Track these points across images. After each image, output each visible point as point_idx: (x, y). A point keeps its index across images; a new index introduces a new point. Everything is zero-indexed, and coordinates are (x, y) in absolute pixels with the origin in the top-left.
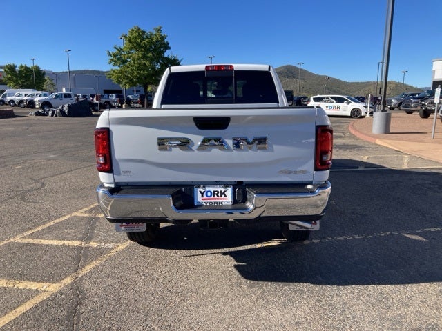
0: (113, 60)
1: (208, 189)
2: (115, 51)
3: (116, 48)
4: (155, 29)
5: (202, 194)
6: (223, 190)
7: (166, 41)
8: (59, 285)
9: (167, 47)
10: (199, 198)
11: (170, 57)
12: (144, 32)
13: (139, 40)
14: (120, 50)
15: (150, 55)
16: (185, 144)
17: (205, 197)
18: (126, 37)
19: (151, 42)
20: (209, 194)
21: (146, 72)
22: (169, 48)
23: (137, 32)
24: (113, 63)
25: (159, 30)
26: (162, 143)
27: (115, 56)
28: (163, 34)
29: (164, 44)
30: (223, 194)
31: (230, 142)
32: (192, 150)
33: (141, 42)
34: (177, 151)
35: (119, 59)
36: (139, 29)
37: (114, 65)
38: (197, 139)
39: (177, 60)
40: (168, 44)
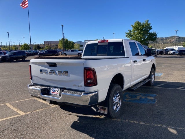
0: (127, 36)
1: (54, 89)
2: (129, 32)
3: (129, 31)
4: (146, 21)
5: (52, 90)
6: (58, 90)
7: (150, 26)
8: (25, 114)
9: (151, 28)
10: (51, 92)
11: (152, 33)
12: (140, 23)
13: (138, 27)
14: (130, 31)
15: (142, 32)
16: (46, 71)
17: (53, 92)
18: (132, 26)
19: (143, 27)
20: (54, 91)
21: (140, 40)
22: (152, 29)
23: (137, 23)
24: (127, 37)
25: (147, 21)
26: (41, 71)
27: (128, 34)
28: (149, 23)
29: (149, 27)
30: (57, 91)
31: (57, 72)
32: (48, 74)
33: (139, 27)
34: (44, 74)
35: (130, 35)
36: (139, 22)
37: (128, 38)
38: (49, 70)
39: (156, 34)
40: (151, 27)
